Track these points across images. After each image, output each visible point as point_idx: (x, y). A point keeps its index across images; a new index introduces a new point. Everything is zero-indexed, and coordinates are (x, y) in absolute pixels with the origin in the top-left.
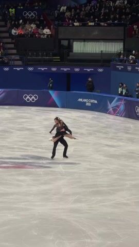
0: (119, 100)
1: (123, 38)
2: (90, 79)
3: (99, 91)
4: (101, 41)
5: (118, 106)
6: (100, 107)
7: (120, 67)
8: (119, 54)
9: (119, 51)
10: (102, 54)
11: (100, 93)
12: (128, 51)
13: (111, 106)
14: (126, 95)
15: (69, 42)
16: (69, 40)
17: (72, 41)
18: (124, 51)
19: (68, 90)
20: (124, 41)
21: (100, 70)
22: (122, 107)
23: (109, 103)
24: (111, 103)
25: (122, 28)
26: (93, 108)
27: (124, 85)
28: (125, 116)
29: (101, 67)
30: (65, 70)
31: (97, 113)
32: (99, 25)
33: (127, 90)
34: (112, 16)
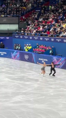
0: (17, 52)
1: (18, 22)
3: (7, 48)
4: (8, 24)
5: (16, 55)
6: (8, 56)
7: (17, 37)
8: (16, 30)
9: (16, 29)
10: (8, 30)
11: (8, 49)
12: (20, 29)
13: (13, 55)
14: (20, 50)
18: (19, 28)
20: (18, 24)
21: (8, 38)
22: (18, 55)
23: (12, 53)
24: (13, 53)
25: (18, 18)
26: (4, 56)
27: (19, 45)
28: (20, 60)
29: (8, 36)
31: (6, 59)
32: (7, 17)
33: (20, 47)
34: (12, 12)
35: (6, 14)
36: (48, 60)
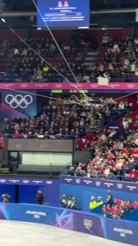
0: (68, 213)
1: (71, 151)
2: (39, 192)
3: (48, 203)
4: (50, 153)
5: (66, 219)
6: (48, 220)
7: (69, 180)
8: (68, 167)
9: (68, 164)
10: (51, 166)
11: (50, 205)
12: (75, 163)
13: (59, 219)
15: (18, 154)
16: (18, 152)
17: (21, 153)
18: (73, 163)
19: (17, 202)
20: (73, 153)
21: (49, 182)
22: (71, 220)
23: (57, 215)
24: (59, 215)
25: (71, 141)
26: (41, 220)
27: (74, 198)
28: (74, 229)
29: (50, 179)
30: (14, 181)
31: (46, 226)
32: (49, 138)
34: (61, 130)
35: (47, 132)
36: (133, 232)
